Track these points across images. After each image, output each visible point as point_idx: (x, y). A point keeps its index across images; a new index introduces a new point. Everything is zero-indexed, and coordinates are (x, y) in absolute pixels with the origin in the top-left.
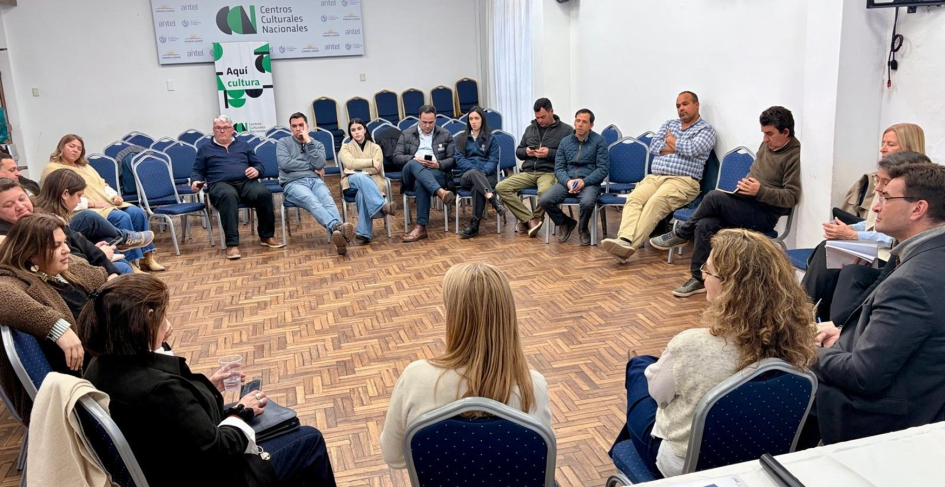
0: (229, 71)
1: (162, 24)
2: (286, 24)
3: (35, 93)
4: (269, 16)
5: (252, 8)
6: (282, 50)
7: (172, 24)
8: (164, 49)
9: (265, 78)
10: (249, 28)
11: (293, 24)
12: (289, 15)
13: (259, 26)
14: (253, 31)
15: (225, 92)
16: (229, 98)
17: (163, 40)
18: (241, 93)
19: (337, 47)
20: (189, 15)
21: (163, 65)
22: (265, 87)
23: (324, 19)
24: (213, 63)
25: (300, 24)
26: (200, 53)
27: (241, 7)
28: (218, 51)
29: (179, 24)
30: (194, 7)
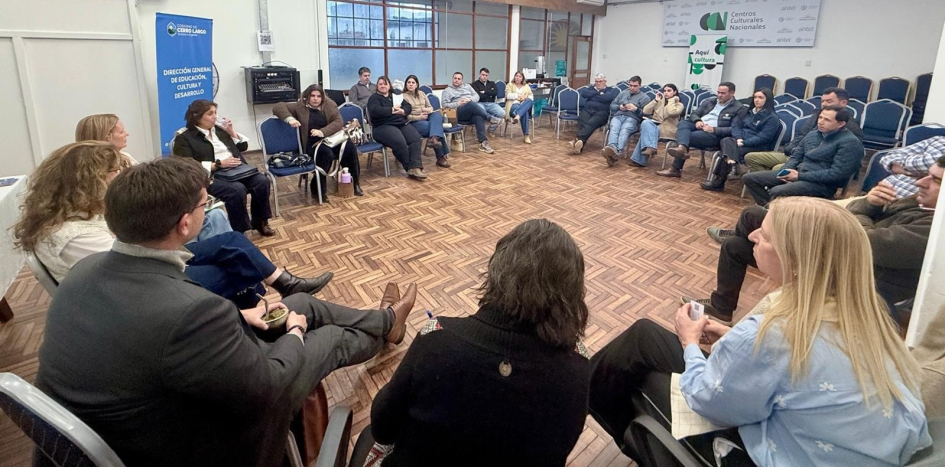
0: (697, 52)
1: (668, 24)
2: (747, 24)
4: (736, 18)
5: (726, 14)
6: (742, 41)
7: (673, 24)
8: (667, 38)
9: (720, 58)
10: (720, 26)
11: (755, 24)
12: (753, 17)
13: (728, 25)
14: (722, 28)
15: (692, 65)
16: (693, 68)
17: (666, 33)
18: (701, 66)
19: (789, 40)
20: (684, 19)
21: (664, 47)
22: (718, 63)
23: (782, 20)
24: (689, 47)
25: (760, 24)
27: (719, 13)
28: (694, 40)
29: (677, 24)
30: (689, 14)
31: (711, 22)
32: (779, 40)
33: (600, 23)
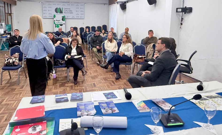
0: (57, 20)
1: (44, 10)
2: (69, 12)
3: (18, 23)
4: (65, 10)
5: (62, 8)
6: (68, 17)
7: (46, 10)
8: (44, 15)
9: (64, 22)
10: (61, 12)
11: (70, 12)
12: (70, 10)
13: (63, 12)
14: (62, 13)
15: (55, 24)
16: (56, 26)
17: (44, 13)
18: (59, 25)
19: (79, 17)
20: (50, 9)
21: (44, 18)
22: (63, 24)
23: (76, 11)
24: (53, 19)
25: (72, 12)
26: (51, 16)
27: (60, 8)
28: (55, 16)
29: (47, 11)
30: (51, 7)
31: (58, 11)
32: (77, 17)
33: (14, 8)
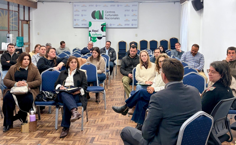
0: (93, 31)
1: (75, 15)
2: (113, 17)
3: (38, 34)
4: (108, 14)
5: (103, 11)
6: (111, 25)
7: (78, 15)
8: (75, 23)
9: (104, 33)
10: (101, 18)
11: (115, 17)
12: (114, 14)
13: (104, 17)
14: (102, 18)
15: (91, 37)
16: (92, 39)
17: (75, 20)
18: (95, 38)
19: (129, 25)
20: (84, 13)
21: (74, 28)
22: (103, 36)
23: (125, 15)
24: (88, 28)
25: (117, 17)
26: (86, 25)
27: (99, 11)
28: (90, 24)
29: (80, 15)
30: (85, 11)
31: (97, 15)
32: (125, 25)
33: (33, 12)
